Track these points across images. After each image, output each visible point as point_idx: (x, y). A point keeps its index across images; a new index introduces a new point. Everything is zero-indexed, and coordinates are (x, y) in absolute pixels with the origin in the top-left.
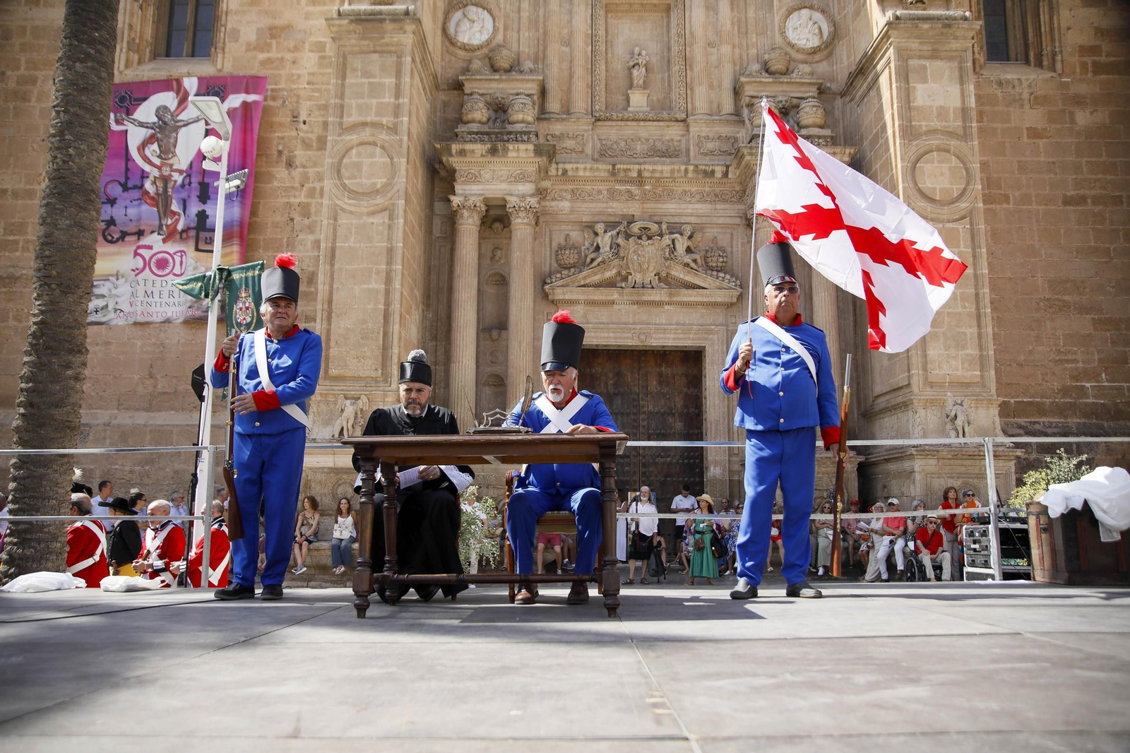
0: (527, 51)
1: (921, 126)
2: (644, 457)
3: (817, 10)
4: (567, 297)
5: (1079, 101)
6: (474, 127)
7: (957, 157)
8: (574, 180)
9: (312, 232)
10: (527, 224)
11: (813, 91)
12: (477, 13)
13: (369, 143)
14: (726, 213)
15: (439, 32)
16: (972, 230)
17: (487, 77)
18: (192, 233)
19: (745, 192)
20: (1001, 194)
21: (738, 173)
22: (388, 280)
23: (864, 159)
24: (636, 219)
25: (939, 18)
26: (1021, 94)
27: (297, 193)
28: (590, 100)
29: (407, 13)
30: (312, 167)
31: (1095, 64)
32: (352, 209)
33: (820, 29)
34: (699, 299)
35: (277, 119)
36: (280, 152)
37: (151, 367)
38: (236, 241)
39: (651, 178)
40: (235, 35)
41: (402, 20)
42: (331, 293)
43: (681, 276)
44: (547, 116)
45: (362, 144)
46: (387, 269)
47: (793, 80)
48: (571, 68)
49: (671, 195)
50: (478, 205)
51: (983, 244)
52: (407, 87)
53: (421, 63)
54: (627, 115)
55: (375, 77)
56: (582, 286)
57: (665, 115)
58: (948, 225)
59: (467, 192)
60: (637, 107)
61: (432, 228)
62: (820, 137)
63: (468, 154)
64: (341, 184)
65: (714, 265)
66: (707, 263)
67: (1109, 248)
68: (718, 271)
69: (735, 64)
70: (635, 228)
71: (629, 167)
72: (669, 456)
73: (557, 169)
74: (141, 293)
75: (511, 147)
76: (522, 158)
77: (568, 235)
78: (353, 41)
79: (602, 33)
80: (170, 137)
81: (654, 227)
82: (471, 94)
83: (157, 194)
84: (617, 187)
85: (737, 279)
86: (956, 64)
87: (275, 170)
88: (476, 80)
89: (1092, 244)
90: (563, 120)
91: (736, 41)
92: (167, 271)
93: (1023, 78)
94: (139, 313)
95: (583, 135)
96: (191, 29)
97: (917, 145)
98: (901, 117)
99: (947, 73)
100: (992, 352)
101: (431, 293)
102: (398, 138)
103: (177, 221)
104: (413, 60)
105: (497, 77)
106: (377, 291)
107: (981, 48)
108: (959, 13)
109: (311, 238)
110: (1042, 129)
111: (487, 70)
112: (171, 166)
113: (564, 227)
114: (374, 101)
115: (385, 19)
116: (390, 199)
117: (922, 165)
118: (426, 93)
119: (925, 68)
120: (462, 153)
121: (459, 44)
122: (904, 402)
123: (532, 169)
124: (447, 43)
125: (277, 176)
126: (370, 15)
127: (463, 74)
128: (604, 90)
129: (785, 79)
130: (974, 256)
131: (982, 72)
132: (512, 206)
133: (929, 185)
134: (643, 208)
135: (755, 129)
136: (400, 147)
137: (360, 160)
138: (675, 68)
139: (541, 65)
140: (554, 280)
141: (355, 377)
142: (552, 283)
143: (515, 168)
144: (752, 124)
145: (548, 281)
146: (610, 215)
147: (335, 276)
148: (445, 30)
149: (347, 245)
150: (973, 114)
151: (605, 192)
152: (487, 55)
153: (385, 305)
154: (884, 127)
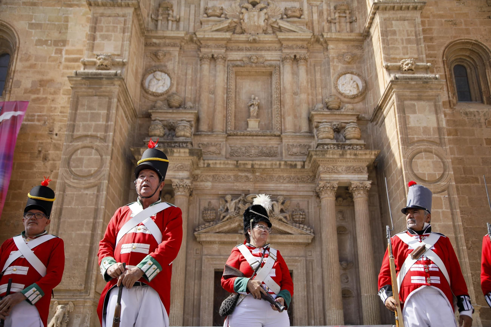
0: (190, 96)
1: (413, 138)
3: (355, 74)
4: (208, 239)
7: (437, 155)
8: (214, 169)
10: (184, 195)
11: (354, 119)
12: (161, 76)
13: (89, 147)
14: (305, 189)
15: (139, 85)
16: (449, 198)
17: (165, 111)
19: (315, 176)
20: (473, 177)
21: (310, 166)
22: (94, 229)
23: (385, 157)
24: (250, 192)
25: (421, 78)
26: (480, 120)
28: (225, 124)
29: (116, 75)
32: (75, 185)
33: (357, 85)
34: (288, 241)
35: (40, 132)
36: (40, 152)
39: (259, 168)
40: (19, 84)
41: (112, 78)
43: (277, 227)
44: (199, 133)
45: (84, 147)
46: (93, 221)
47: (342, 113)
48: (214, 106)
49: (271, 179)
51: (457, 207)
52: (114, 116)
53: (124, 102)
54: (246, 133)
55: (95, 110)
56: (218, 233)
57: (268, 133)
58: (435, 196)
60: (252, 128)
62: (357, 145)
64: (69, 171)
65: (297, 220)
66: (293, 219)
68: (300, 224)
69: (309, 104)
71: (246, 162)
73: (204, 163)
75: (175, 150)
76: (182, 157)
77: (210, 202)
78: (84, 90)
79: (233, 87)
82: (155, 120)
84: (240, 174)
85: (311, 228)
86: (432, 103)
87: (35, 162)
88: (159, 112)
90: (209, 135)
91: (310, 91)
93: (480, 111)
95: (220, 144)
97: (412, 149)
98: (402, 133)
99: (427, 108)
100: (470, 275)
102: (106, 144)
104: (119, 101)
105: (171, 111)
106: (86, 235)
107: (454, 94)
108: (432, 76)
111: (165, 108)
113: (208, 197)
114: (94, 123)
115: (103, 78)
116: (99, 180)
117: (416, 160)
118: (128, 120)
119: (414, 105)
121: (150, 92)
123: (188, 163)
124: (143, 92)
125: (37, 165)
126: (94, 75)
127: (152, 109)
128: (233, 118)
129: (337, 112)
130: (452, 214)
131: (455, 107)
132: (175, 185)
133: (420, 171)
134: (255, 186)
135: (319, 140)
136: (107, 149)
137: (82, 157)
138: (275, 107)
139: (197, 105)
140: (200, 229)
141: (67, 290)
142: (199, 230)
143: (178, 163)
144: (318, 137)
145: (197, 230)
146: (235, 190)
147: (61, 226)
148: (142, 85)
149: (70, 207)
150: (445, 131)
151: (232, 177)
152: (166, 99)
153: (90, 244)
154: (393, 139)
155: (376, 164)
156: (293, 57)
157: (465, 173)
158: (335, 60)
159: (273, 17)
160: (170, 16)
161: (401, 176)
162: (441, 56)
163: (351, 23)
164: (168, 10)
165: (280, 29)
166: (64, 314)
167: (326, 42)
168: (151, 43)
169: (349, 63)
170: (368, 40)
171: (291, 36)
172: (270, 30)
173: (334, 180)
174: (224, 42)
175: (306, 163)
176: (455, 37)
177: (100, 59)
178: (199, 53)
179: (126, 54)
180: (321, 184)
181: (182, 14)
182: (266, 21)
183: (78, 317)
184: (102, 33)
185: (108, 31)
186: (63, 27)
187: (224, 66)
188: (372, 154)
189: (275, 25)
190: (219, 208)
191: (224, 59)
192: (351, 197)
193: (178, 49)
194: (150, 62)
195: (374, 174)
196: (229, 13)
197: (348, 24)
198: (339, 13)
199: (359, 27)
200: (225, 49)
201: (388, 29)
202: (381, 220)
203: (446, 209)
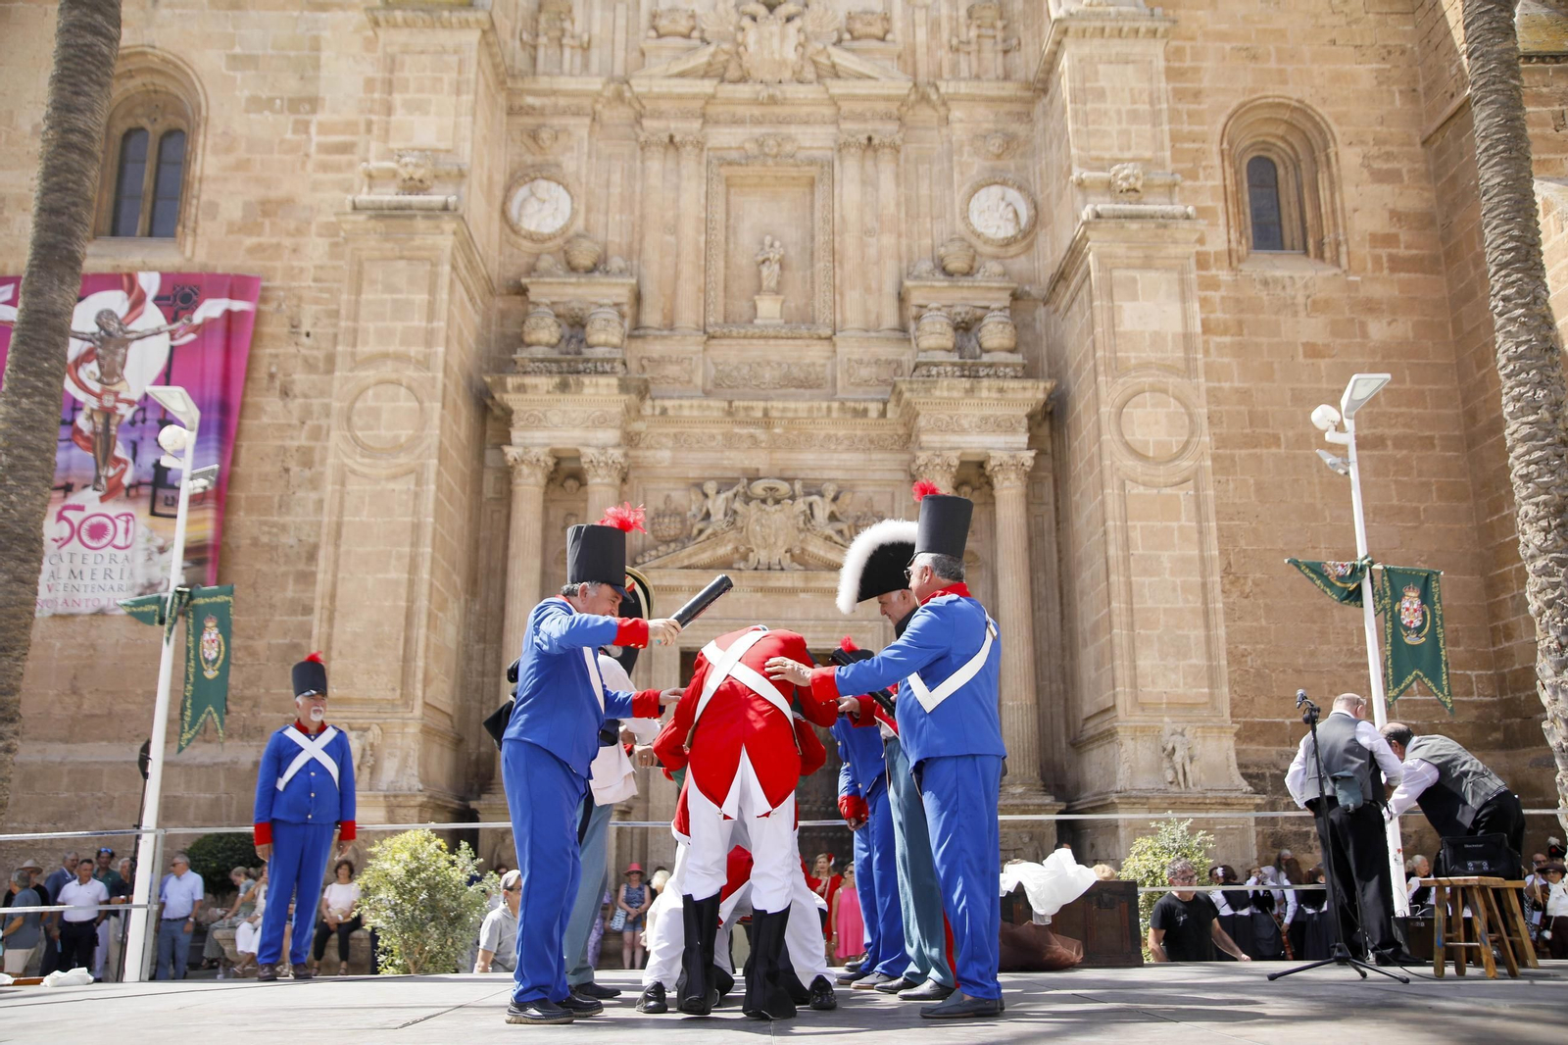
0: (617, 240)
1: (1128, 358)
3: (1012, 186)
4: (665, 582)
5: (1371, 307)
6: (539, 352)
7: (1177, 398)
8: (677, 421)
9: (315, 488)
10: (608, 485)
11: (1005, 299)
12: (549, 190)
13: (392, 382)
14: (885, 465)
15: (496, 215)
16: (1197, 497)
17: (560, 280)
18: (146, 491)
19: (910, 436)
20: (1268, 434)
21: (899, 412)
22: (413, 567)
23: (1069, 392)
24: (760, 475)
25: (1154, 216)
26: (1294, 298)
27: (296, 434)
28: (702, 310)
29: (445, 208)
30: (317, 398)
31: (1392, 258)
32: (366, 470)
33: (1016, 213)
35: (270, 330)
36: (272, 376)
37: (75, 678)
38: (211, 504)
39: (781, 418)
40: (213, 209)
41: (439, 215)
42: (334, 585)
43: (822, 553)
44: (642, 332)
45: (381, 382)
46: (411, 552)
47: (976, 284)
49: (809, 441)
50: (542, 458)
51: (1212, 515)
52: (444, 306)
53: (466, 268)
54: (751, 331)
55: (401, 292)
56: (688, 567)
57: (804, 331)
58: (1164, 491)
59: (528, 441)
60: (767, 318)
61: (482, 486)
62: (1007, 365)
63: (529, 390)
64: (352, 436)
67: (1417, 508)
69: (900, 259)
71: (750, 404)
72: (807, 802)
73: (654, 408)
74: (64, 574)
75: (587, 380)
76: (603, 395)
77: (668, 496)
78: (373, 244)
80: (115, 353)
81: (784, 487)
82: (537, 304)
83: (94, 433)
84: (737, 430)
86: (1175, 276)
87: (264, 400)
88: (545, 283)
89: (1395, 502)
90: (664, 337)
91: (903, 227)
92: (105, 541)
93: (1297, 275)
94: (60, 601)
95: (691, 359)
96: (149, 198)
97: (1123, 384)
98: (1103, 346)
99: (1164, 287)
100: (1224, 662)
101: (479, 576)
102: (430, 375)
103: (123, 471)
104: (454, 268)
105: (573, 280)
106: (397, 583)
107: (1243, 233)
108: (1178, 208)
109: (313, 496)
110: (1325, 345)
111: (560, 270)
112: (116, 394)
113: (663, 485)
114: (399, 325)
115: (415, 216)
116: (418, 458)
117: (1130, 409)
118: (474, 304)
119: (1134, 281)
120: (521, 389)
122: (1109, 730)
123: (616, 409)
124: (508, 231)
125: (268, 409)
126: (396, 209)
127: (528, 274)
128: (722, 294)
129: (966, 282)
130: (1200, 532)
131: (1241, 267)
132: (588, 460)
133: (1139, 437)
134: (771, 459)
135: (920, 354)
136: (434, 387)
137: (379, 404)
138: (820, 265)
139: (635, 262)
143: (593, 409)
144: (918, 346)
145: (639, 560)
146: (725, 468)
147: (341, 561)
148: (504, 213)
149: (357, 519)
150: (1199, 341)
151: (720, 437)
152: (561, 248)
153: (408, 601)
154: (1085, 356)
155: (1049, 409)
156: (865, 142)
157: (1251, 424)
158: (967, 149)
159: (817, 38)
160: (568, 34)
161: (1097, 445)
162: (1217, 138)
163: (1006, 52)
164: (562, 20)
165: (836, 73)
166: (364, 750)
167: (944, 104)
168: (521, 108)
169: (999, 157)
170: (1046, 100)
171: (862, 88)
172: (809, 73)
173: (950, 449)
174: (697, 105)
175: (889, 406)
176: (1253, 91)
177: (406, 165)
178: (638, 130)
179: (466, 149)
180: (921, 459)
181: (596, 29)
182: (800, 49)
183: (391, 755)
184: (408, 96)
185: (420, 90)
186: (308, 64)
187: (700, 163)
188: (1038, 388)
189: (822, 59)
190: (690, 510)
191: (700, 145)
192: (989, 483)
193: (587, 121)
194: (520, 155)
195: (1045, 430)
196: (710, 28)
197: (1000, 56)
198: (979, 27)
199: (1027, 62)
200: (700, 121)
201: (1088, 85)
202: (1057, 537)
203: (1187, 521)
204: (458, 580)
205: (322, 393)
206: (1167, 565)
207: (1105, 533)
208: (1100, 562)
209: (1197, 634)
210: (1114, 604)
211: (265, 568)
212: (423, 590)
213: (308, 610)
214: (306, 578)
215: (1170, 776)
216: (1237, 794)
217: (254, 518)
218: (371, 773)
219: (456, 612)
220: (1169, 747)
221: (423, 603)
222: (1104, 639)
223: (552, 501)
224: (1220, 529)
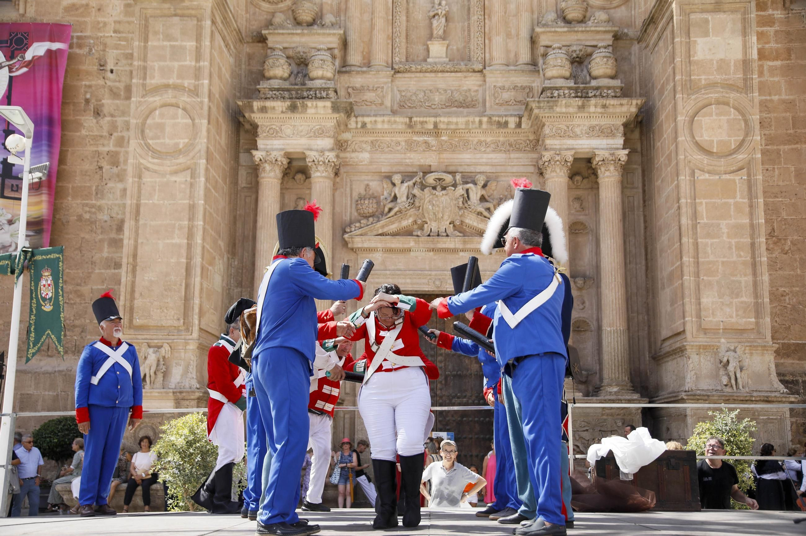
0: (330, 2)
1: (700, 80)
2: (441, 397)
4: (366, 245)
6: (275, 83)
7: (736, 108)
8: (373, 132)
9: (121, 181)
10: (325, 177)
11: (608, 39)
13: (172, 105)
14: (521, 161)
16: (749, 181)
17: (289, 31)
19: (538, 141)
21: (530, 124)
22: (190, 236)
23: (655, 107)
24: (432, 170)
27: (106, 142)
28: (390, 52)
30: (120, 117)
32: (156, 168)
35: (84, 67)
36: (87, 101)
38: (45, 190)
39: (447, 129)
43: (475, 224)
44: (348, 69)
45: (164, 105)
46: (189, 224)
47: (588, 29)
48: (372, 20)
49: (466, 145)
50: (279, 159)
51: (760, 194)
52: (208, 51)
53: (222, 22)
54: (425, 67)
55: (177, 40)
56: (380, 235)
57: (463, 67)
58: (724, 177)
59: (269, 147)
60: (436, 58)
61: (237, 179)
62: (609, 88)
63: (269, 111)
64: (145, 144)
69: (532, 12)
70: (430, 179)
71: (425, 119)
72: (465, 397)
73: (357, 122)
75: (309, 104)
76: (320, 114)
77: (368, 185)
78: (155, 4)
81: (448, 178)
82: (273, 49)
84: (415, 138)
86: (739, 16)
87: (83, 118)
88: (279, 34)
90: (364, 72)
95: (383, 88)
97: (695, 99)
98: (680, 72)
99: (729, 26)
100: (767, 300)
101: (237, 241)
102: (199, 100)
104: (213, 22)
105: (299, 31)
106: (179, 246)
109: (120, 186)
111: (289, 24)
113: (364, 177)
114: (176, 64)
116: (192, 159)
117: (700, 118)
118: (229, 49)
119: (707, 21)
120: (263, 110)
122: (680, 348)
123: (330, 124)
125: (85, 124)
127: (267, 27)
128: (404, 41)
129: (580, 28)
130: (751, 206)
131: (792, 7)
132: (311, 160)
133: (706, 137)
134: (439, 159)
135: (546, 81)
136: (202, 109)
137: (163, 121)
138: (474, 18)
139: (342, 18)
140: (353, 229)
141: (158, 326)
142: (351, 232)
143: (314, 124)
144: (544, 75)
145: (348, 230)
146: (407, 165)
147: (140, 232)
149: (151, 202)
150: (755, 66)
151: (403, 144)
152: (289, 8)
153: (187, 258)
154: (668, 80)
155: (640, 119)
157: (794, 127)
161: (674, 145)
166: (159, 361)
173: (567, 149)
175: (523, 119)
180: (546, 157)
183: (178, 364)
188: (631, 104)
190: (383, 195)
192: (595, 174)
195: (636, 135)
202: (644, 211)
203: (741, 199)
204: (222, 244)
205: (124, 113)
206: (725, 230)
207: (679, 208)
208: (674, 230)
209: (746, 280)
210: (685, 259)
211: (87, 236)
212: (198, 251)
213: (118, 265)
214: (117, 243)
215: (725, 380)
216: (776, 394)
217: (79, 201)
218: (164, 377)
219: (221, 266)
220: (725, 360)
221: (198, 260)
222: (677, 284)
223: (288, 189)
224: (766, 204)
